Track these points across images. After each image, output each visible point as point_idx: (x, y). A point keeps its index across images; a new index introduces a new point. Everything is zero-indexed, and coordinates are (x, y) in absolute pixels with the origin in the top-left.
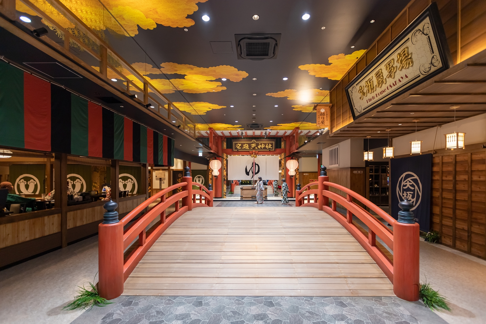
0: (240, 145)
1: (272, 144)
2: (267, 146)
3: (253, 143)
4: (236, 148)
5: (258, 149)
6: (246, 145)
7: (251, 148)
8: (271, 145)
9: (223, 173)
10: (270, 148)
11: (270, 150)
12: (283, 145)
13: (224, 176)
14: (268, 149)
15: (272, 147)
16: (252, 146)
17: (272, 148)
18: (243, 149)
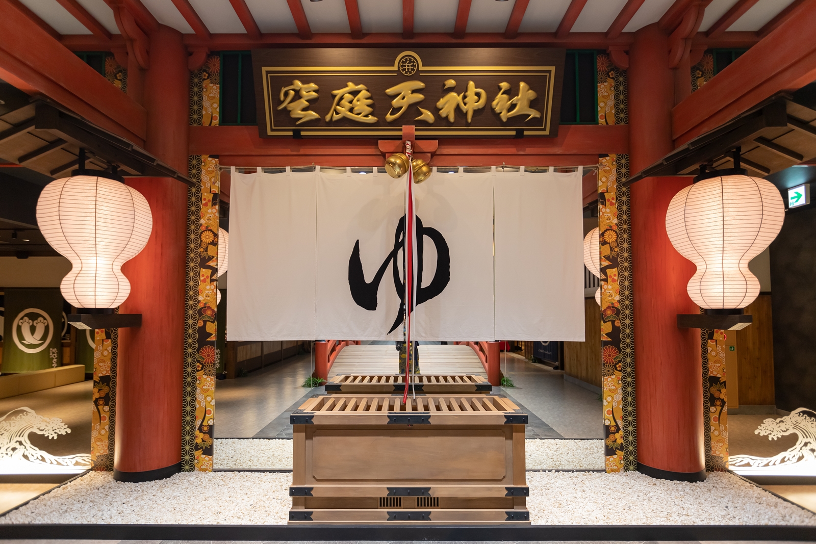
0: (309, 91)
1: (536, 83)
2: (500, 102)
3: (400, 78)
4: (284, 117)
5: (442, 121)
6: (355, 93)
7: (389, 117)
8: (531, 94)
9: (197, 293)
10: (521, 118)
11: (520, 133)
12: (611, 102)
13: (200, 312)
14: (512, 121)
15: (540, 110)
16: (396, 102)
17: (534, 114)
18: (331, 123)
